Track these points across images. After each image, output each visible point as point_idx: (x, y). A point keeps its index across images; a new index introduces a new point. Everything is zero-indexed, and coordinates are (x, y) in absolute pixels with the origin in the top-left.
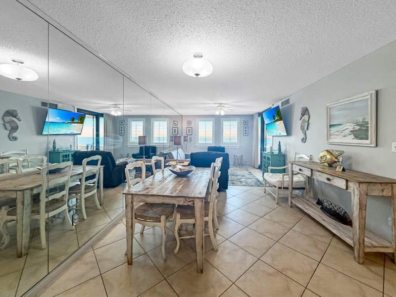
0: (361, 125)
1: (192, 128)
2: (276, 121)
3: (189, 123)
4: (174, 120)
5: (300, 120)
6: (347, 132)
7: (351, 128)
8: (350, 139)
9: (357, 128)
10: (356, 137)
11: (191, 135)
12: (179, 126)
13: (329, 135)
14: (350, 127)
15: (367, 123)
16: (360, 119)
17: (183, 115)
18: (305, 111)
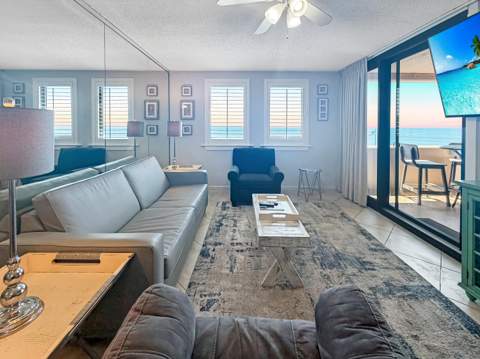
1: (193, 102)
3: (187, 90)
4: (149, 80)
11: (193, 119)
12: (162, 97)
17: (169, 68)
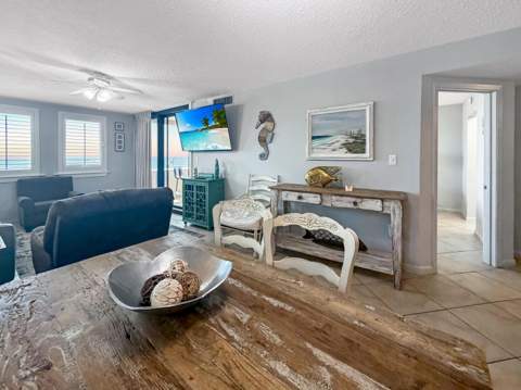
0: (356, 138)
2: (211, 128)
5: (257, 128)
6: (338, 145)
7: (343, 141)
8: (343, 154)
9: (351, 140)
10: (350, 151)
13: (311, 149)
14: (342, 139)
15: (364, 136)
16: (355, 131)
18: (266, 117)
